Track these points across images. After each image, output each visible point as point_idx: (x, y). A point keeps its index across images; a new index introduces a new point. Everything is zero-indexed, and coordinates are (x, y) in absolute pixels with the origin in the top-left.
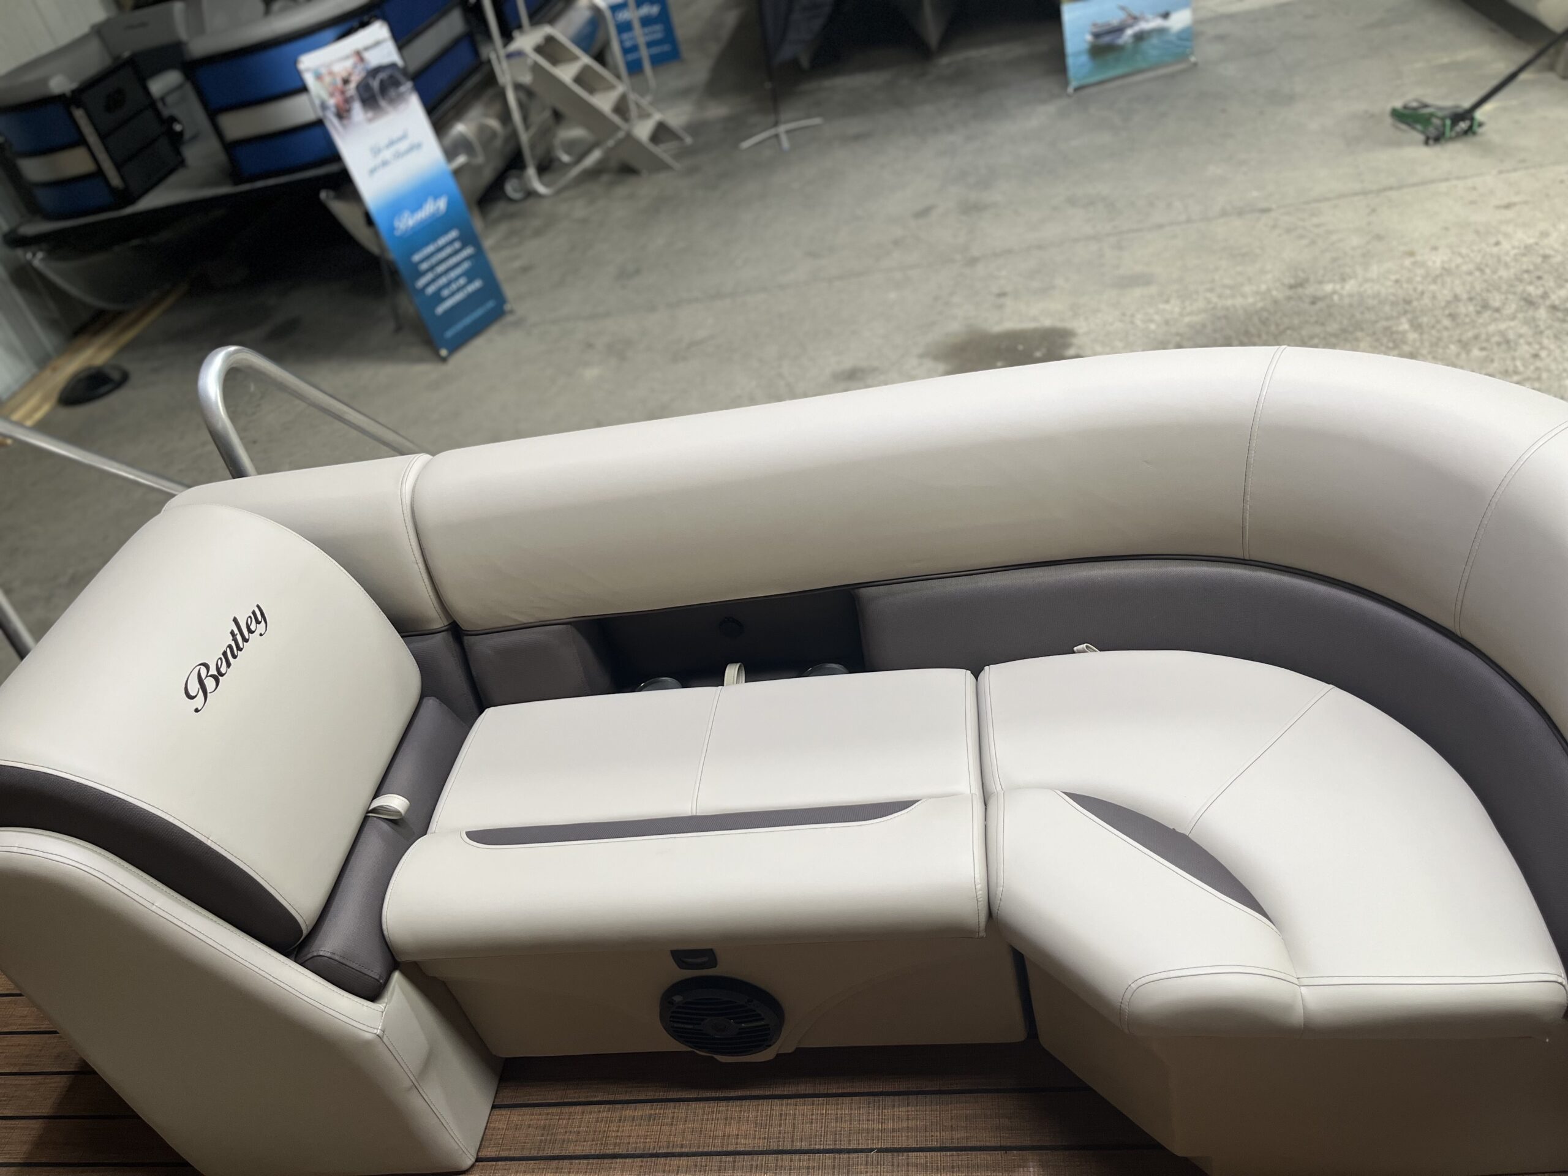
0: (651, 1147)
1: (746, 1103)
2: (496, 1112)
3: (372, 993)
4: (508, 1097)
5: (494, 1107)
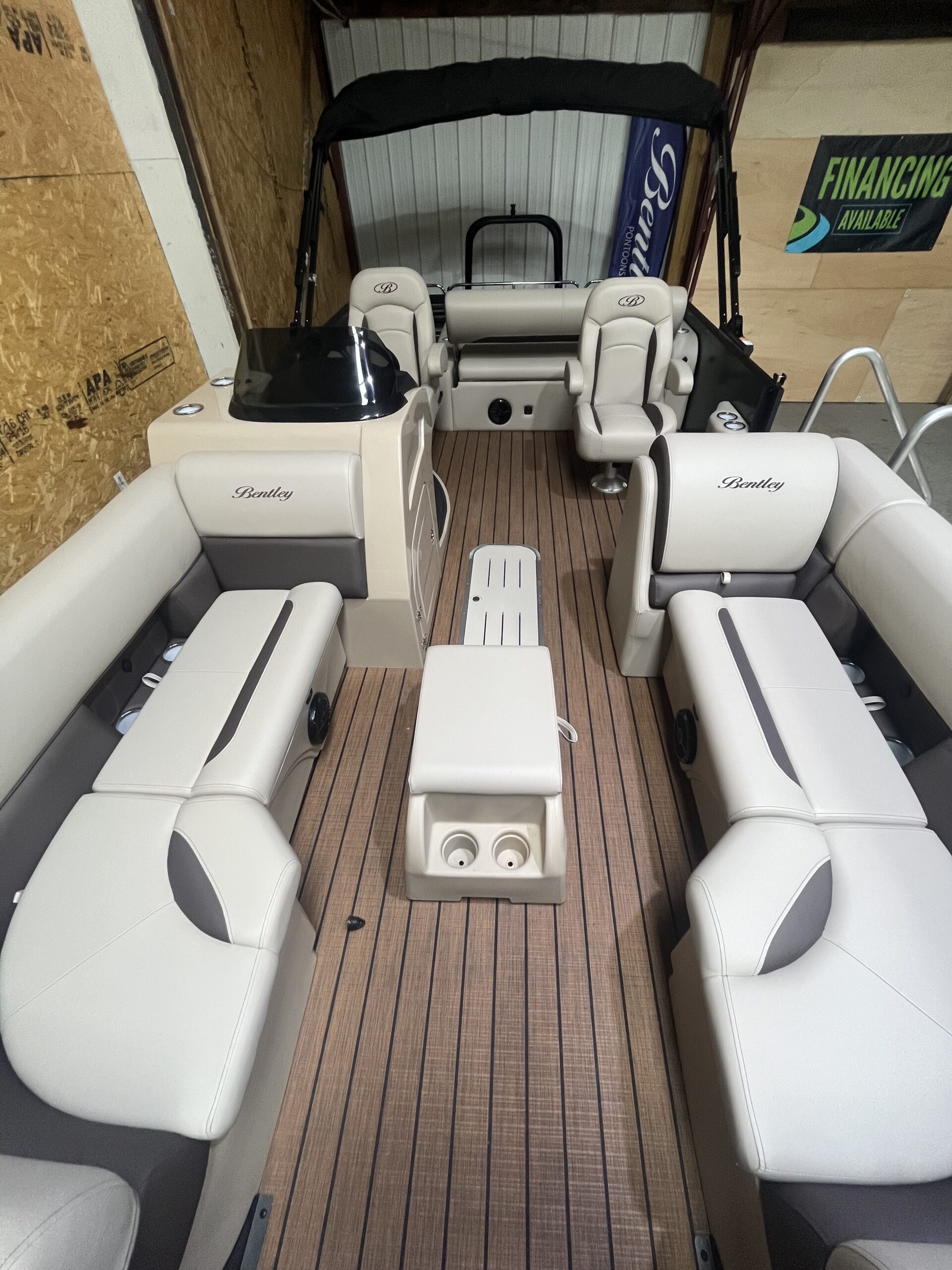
0: (640, 733)
1: (665, 766)
2: (645, 680)
3: (653, 605)
4: (651, 681)
5: (646, 678)
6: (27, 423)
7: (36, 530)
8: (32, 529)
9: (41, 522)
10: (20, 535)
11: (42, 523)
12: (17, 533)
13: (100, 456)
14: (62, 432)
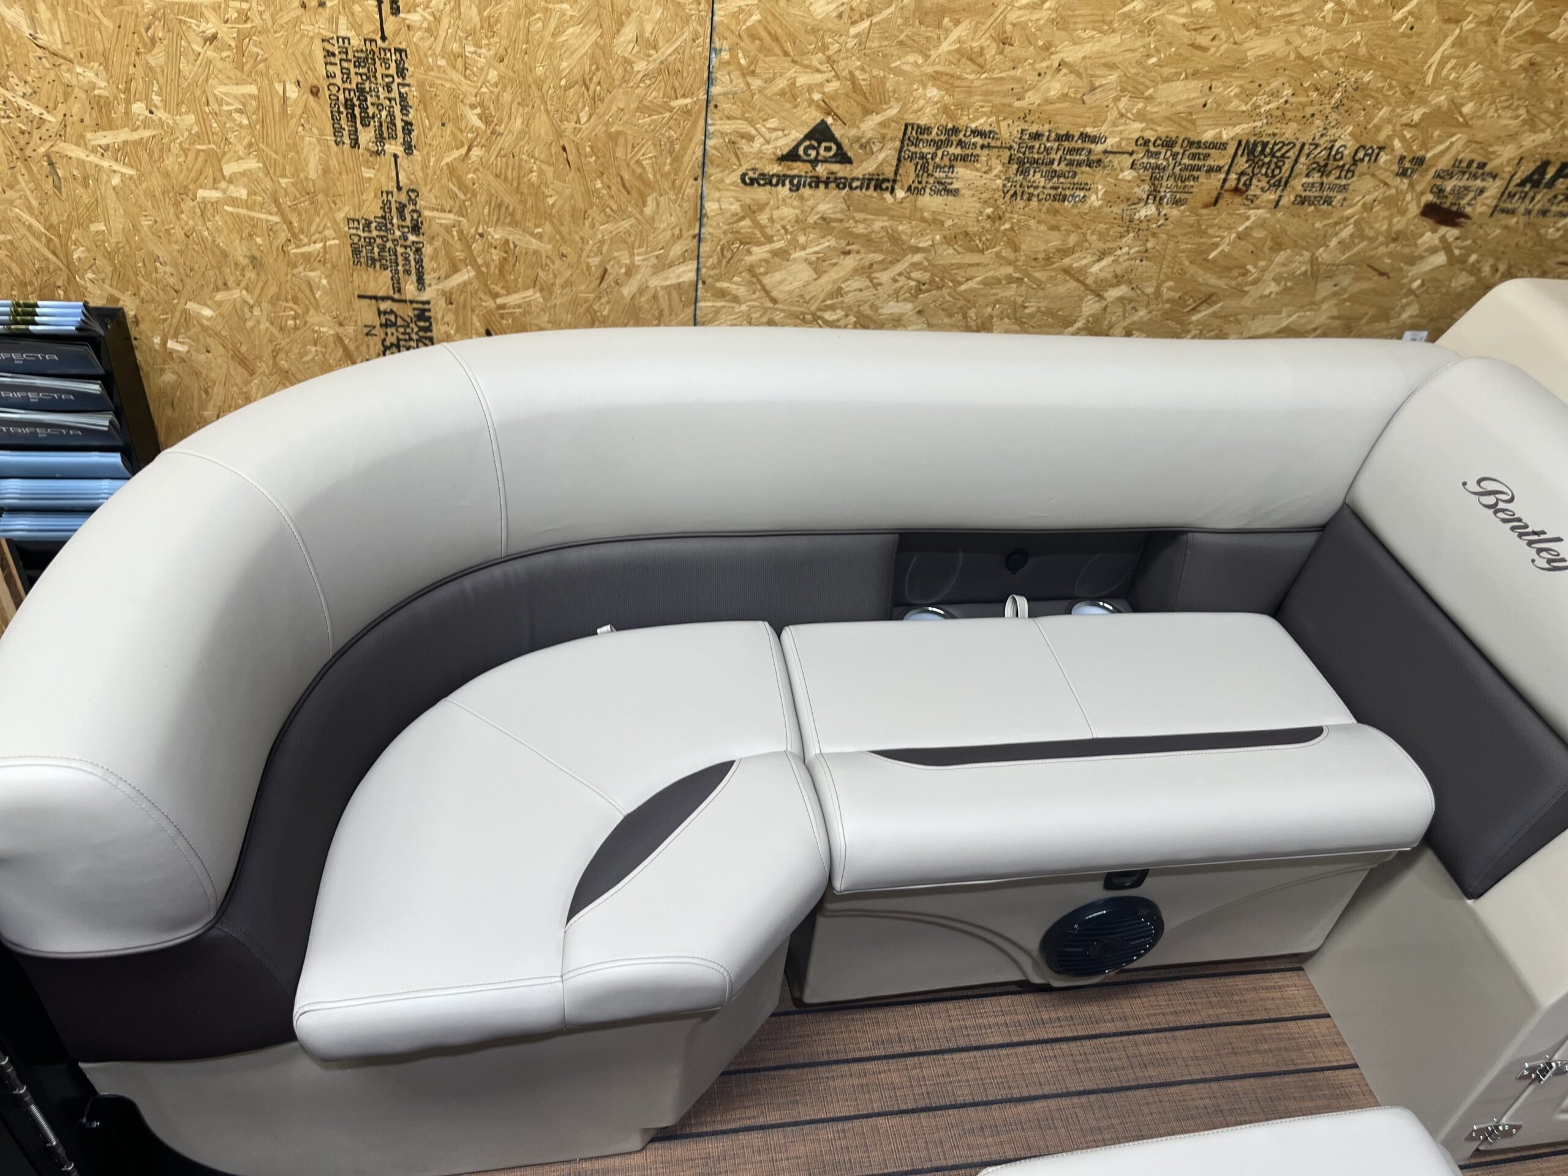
6: (1362, 167)
7: (1194, 318)
8: (1193, 309)
9: (1214, 313)
10: (1168, 306)
11: (1215, 315)
12: (1168, 301)
13: (1422, 285)
14: (1402, 212)
